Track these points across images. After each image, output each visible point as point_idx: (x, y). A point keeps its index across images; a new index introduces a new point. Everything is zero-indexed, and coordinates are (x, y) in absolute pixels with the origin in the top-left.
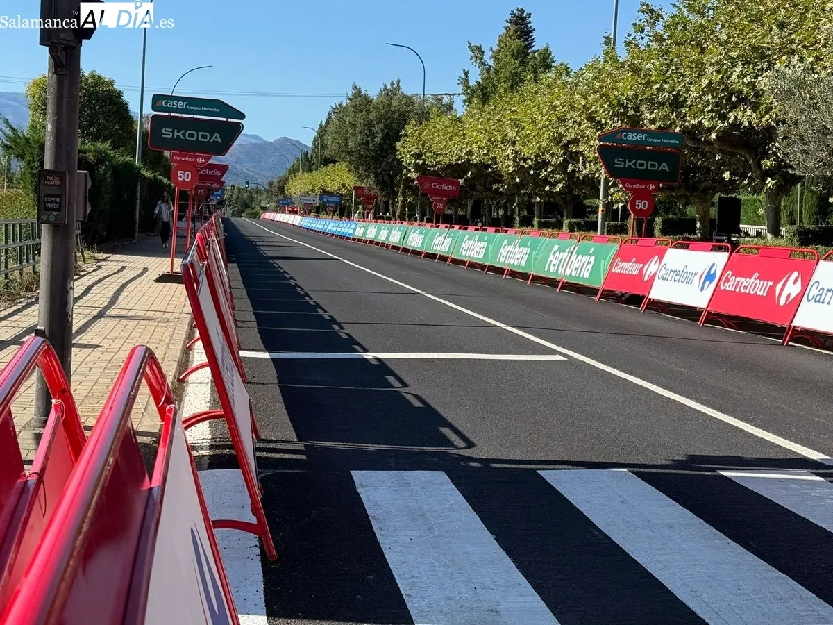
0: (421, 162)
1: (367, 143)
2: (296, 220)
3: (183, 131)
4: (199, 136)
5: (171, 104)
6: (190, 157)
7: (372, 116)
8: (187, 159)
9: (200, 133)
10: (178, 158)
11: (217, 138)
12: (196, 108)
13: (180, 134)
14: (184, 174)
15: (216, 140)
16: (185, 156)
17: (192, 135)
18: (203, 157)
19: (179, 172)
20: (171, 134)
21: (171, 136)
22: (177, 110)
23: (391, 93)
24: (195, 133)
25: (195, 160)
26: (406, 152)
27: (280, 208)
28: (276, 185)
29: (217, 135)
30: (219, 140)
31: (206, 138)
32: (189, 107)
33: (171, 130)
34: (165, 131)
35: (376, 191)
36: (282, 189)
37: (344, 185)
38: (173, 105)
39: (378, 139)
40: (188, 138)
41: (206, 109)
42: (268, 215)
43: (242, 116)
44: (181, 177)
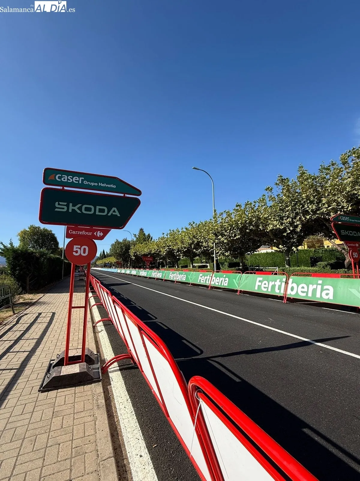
0: (136, 254)
1: (121, 251)
2: (100, 269)
3: (79, 205)
4: (97, 210)
5: (65, 178)
6: (86, 230)
7: (122, 245)
8: (83, 233)
9: (98, 208)
10: (74, 232)
11: (115, 212)
12: (93, 184)
13: (76, 208)
14: (80, 249)
15: (114, 213)
16: (81, 230)
17: (89, 210)
18: (101, 231)
19: (75, 247)
20: (66, 208)
21: (65, 210)
22: (72, 185)
23: (125, 240)
24: (92, 207)
25: (93, 234)
26: (132, 252)
27: (95, 267)
28: (94, 263)
29: (115, 209)
30: (117, 213)
31: (104, 212)
32: (86, 182)
33: (65, 204)
34: (59, 204)
35: (122, 262)
36: (95, 263)
37: (110, 261)
38: (68, 179)
39: (124, 250)
40: (84, 211)
41: (103, 185)
42: (92, 268)
43: (139, 193)
44: (77, 252)
